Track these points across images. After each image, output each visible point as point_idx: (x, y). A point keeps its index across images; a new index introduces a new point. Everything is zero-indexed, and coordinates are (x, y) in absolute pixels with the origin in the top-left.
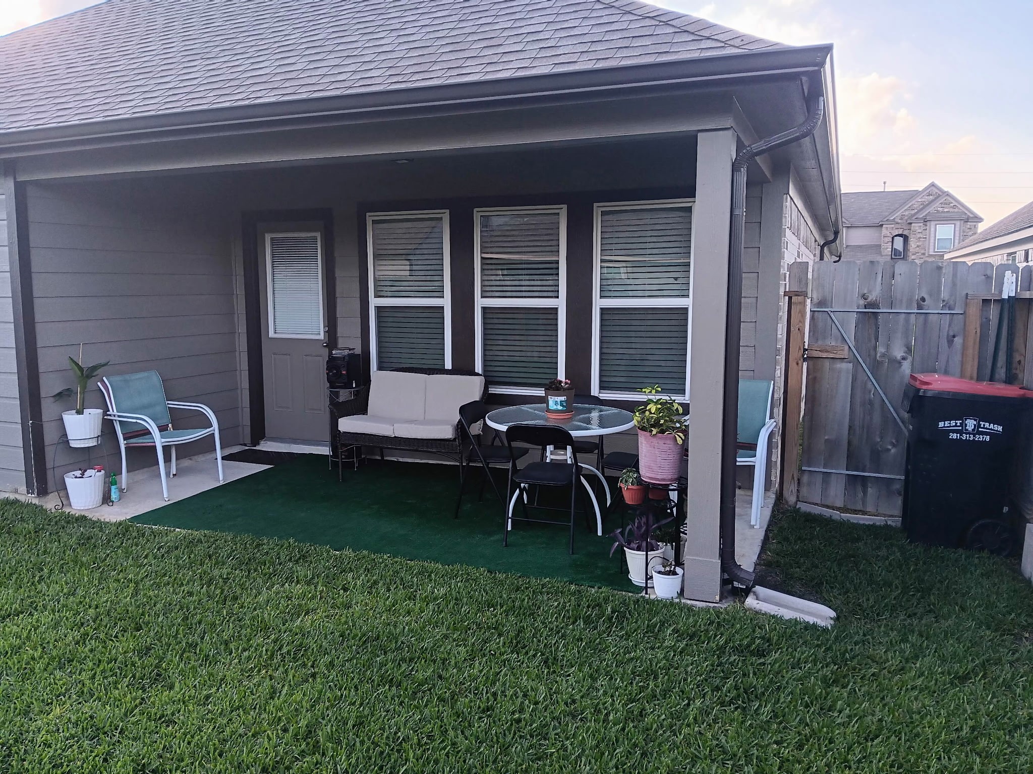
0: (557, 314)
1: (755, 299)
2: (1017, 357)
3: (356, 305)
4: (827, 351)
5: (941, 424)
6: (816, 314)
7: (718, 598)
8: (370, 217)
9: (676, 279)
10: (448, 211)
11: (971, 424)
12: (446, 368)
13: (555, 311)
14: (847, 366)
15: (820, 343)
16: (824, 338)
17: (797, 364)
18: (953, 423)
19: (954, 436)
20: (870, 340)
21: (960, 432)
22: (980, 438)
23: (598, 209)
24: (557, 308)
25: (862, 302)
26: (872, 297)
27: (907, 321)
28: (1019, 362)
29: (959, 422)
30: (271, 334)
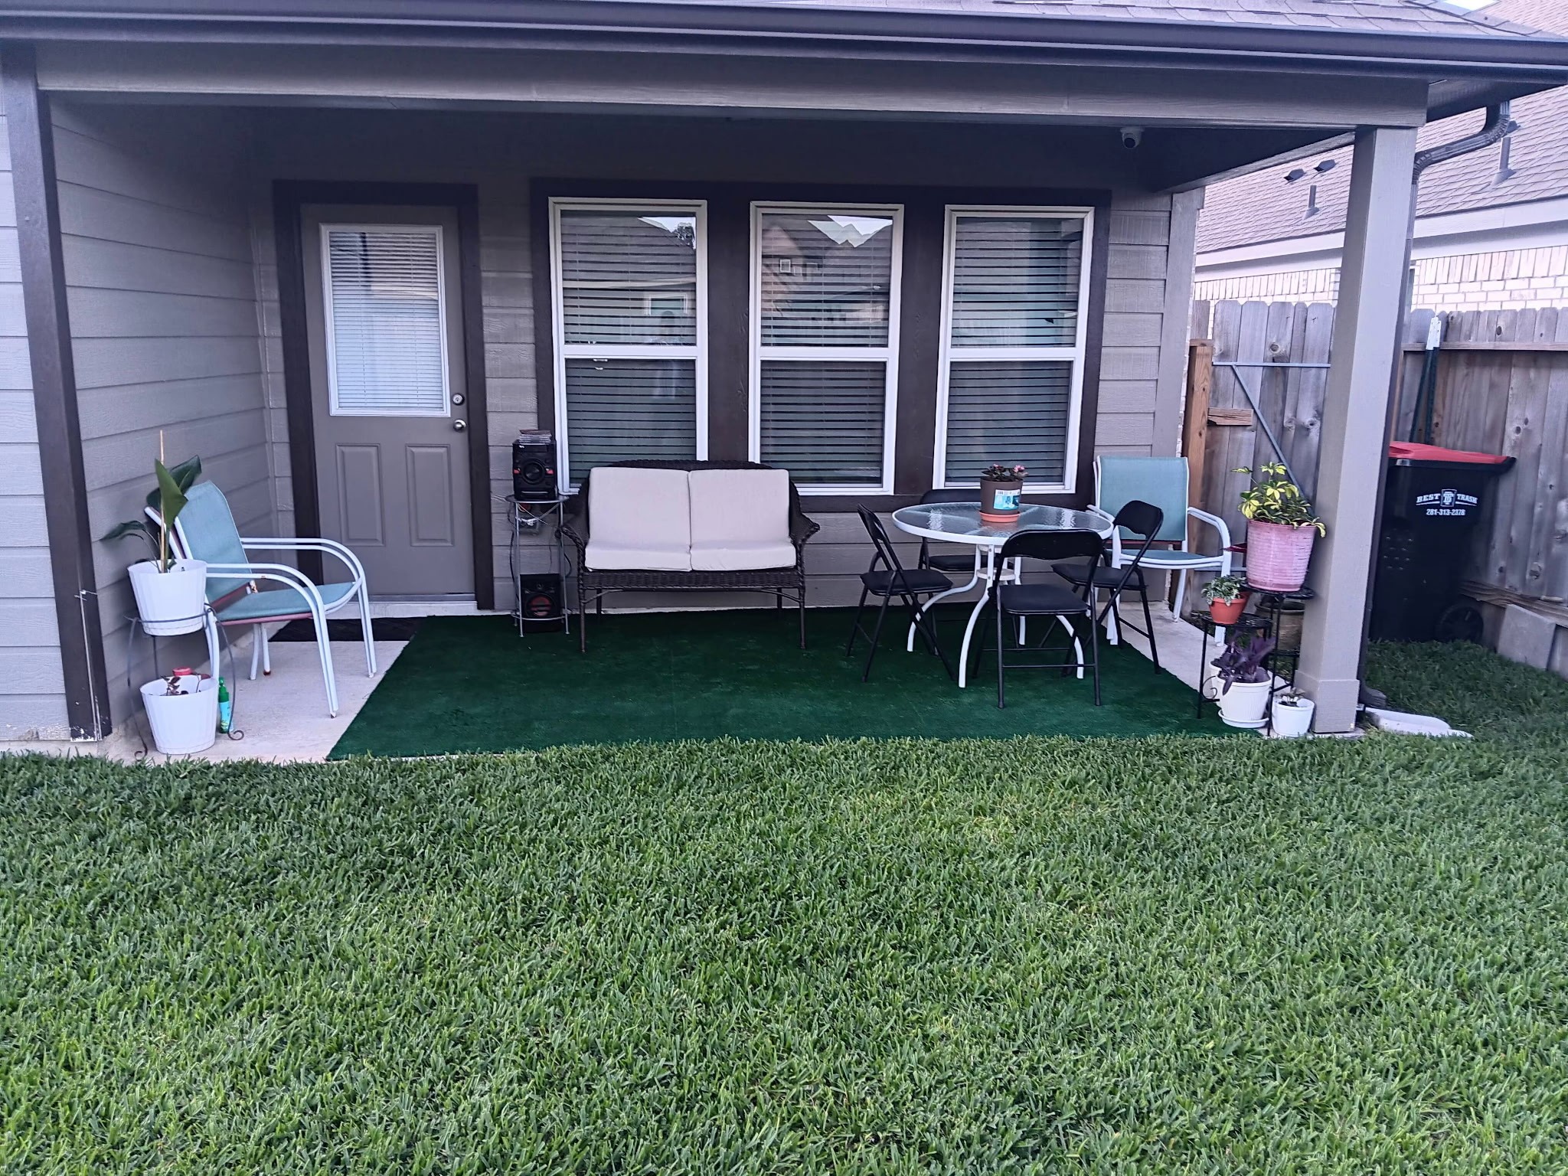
0: (884, 371)
1: (1157, 349)
2: (1435, 420)
3: (526, 354)
4: (1232, 417)
5: (1419, 499)
6: (1217, 369)
7: (1352, 725)
8: (556, 206)
9: (1050, 320)
10: (704, 203)
11: (1448, 497)
12: (699, 458)
13: (882, 366)
14: (1247, 437)
15: (1220, 407)
16: (1226, 400)
17: (1200, 434)
18: (1431, 497)
19: (1431, 512)
20: (1276, 403)
21: (1437, 507)
22: (1456, 512)
23: (952, 213)
24: (884, 363)
25: (1270, 353)
26: (1282, 348)
27: (1318, 378)
28: (1437, 424)
29: (1437, 496)
30: (335, 410)
